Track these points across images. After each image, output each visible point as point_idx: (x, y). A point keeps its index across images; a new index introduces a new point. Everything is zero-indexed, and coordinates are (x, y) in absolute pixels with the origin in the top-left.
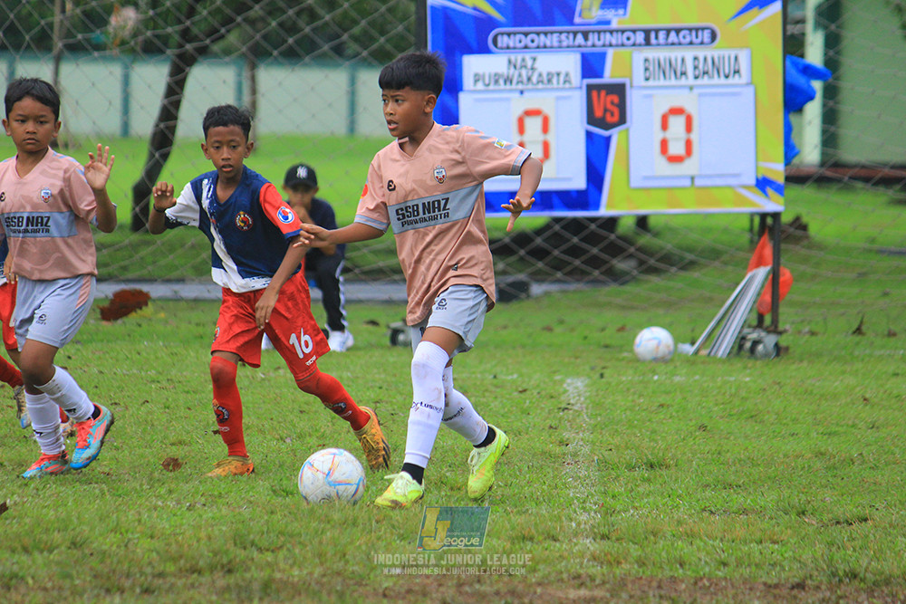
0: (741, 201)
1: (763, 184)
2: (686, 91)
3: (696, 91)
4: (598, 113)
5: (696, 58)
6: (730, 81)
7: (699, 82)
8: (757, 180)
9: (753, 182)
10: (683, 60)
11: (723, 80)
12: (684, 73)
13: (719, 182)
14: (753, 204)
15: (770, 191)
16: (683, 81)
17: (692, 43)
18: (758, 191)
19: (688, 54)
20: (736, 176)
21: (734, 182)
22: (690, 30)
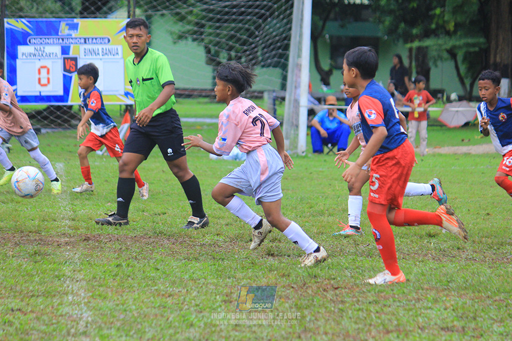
0: (119, 100)
1: (127, 94)
3: (103, 60)
4: (68, 68)
5: (103, 49)
6: (115, 57)
7: (104, 57)
8: (125, 93)
9: (123, 93)
10: (98, 49)
11: (112, 57)
12: (98, 54)
13: (111, 93)
14: (123, 101)
15: (129, 96)
16: (98, 57)
17: (101, 43)
18: (125, 97)
19: (100, 47)
20: (117, 91)
21: (116, 93)
22: (100, 38)
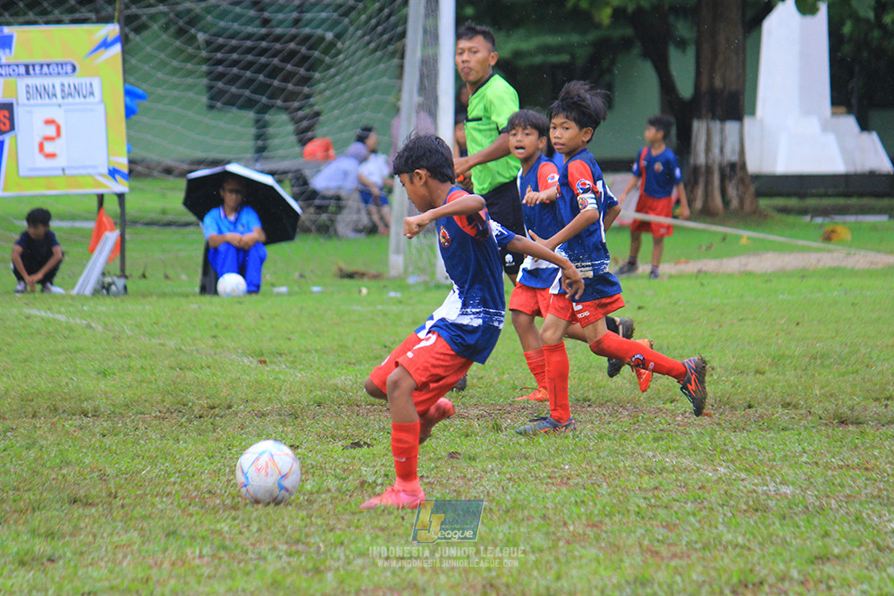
0: (99, 184)
1: (113, 173)
2: (57, 108)
3: (63, 108)
5: (63, 85)
6: (88, 100)
7: (66, 101)
8: (110, 170)
9: (106, 171)
10: (54, 86)
11: (82, 99)
12: (55, 95)
13: (82, 171)
14: (105, 186)
15: (118, 177)
16: (54, 100)
17: (59, 73)
18: (110, 178)
19: (57, 81)
20: (94, 167)
21: (91, 171)
22: (57, 65)
